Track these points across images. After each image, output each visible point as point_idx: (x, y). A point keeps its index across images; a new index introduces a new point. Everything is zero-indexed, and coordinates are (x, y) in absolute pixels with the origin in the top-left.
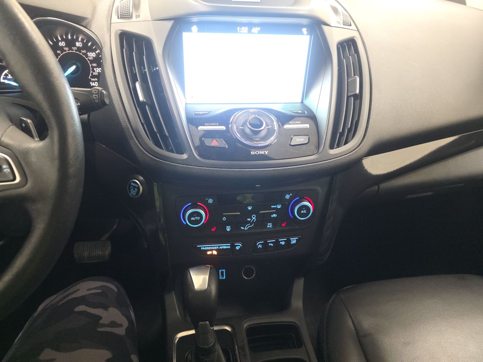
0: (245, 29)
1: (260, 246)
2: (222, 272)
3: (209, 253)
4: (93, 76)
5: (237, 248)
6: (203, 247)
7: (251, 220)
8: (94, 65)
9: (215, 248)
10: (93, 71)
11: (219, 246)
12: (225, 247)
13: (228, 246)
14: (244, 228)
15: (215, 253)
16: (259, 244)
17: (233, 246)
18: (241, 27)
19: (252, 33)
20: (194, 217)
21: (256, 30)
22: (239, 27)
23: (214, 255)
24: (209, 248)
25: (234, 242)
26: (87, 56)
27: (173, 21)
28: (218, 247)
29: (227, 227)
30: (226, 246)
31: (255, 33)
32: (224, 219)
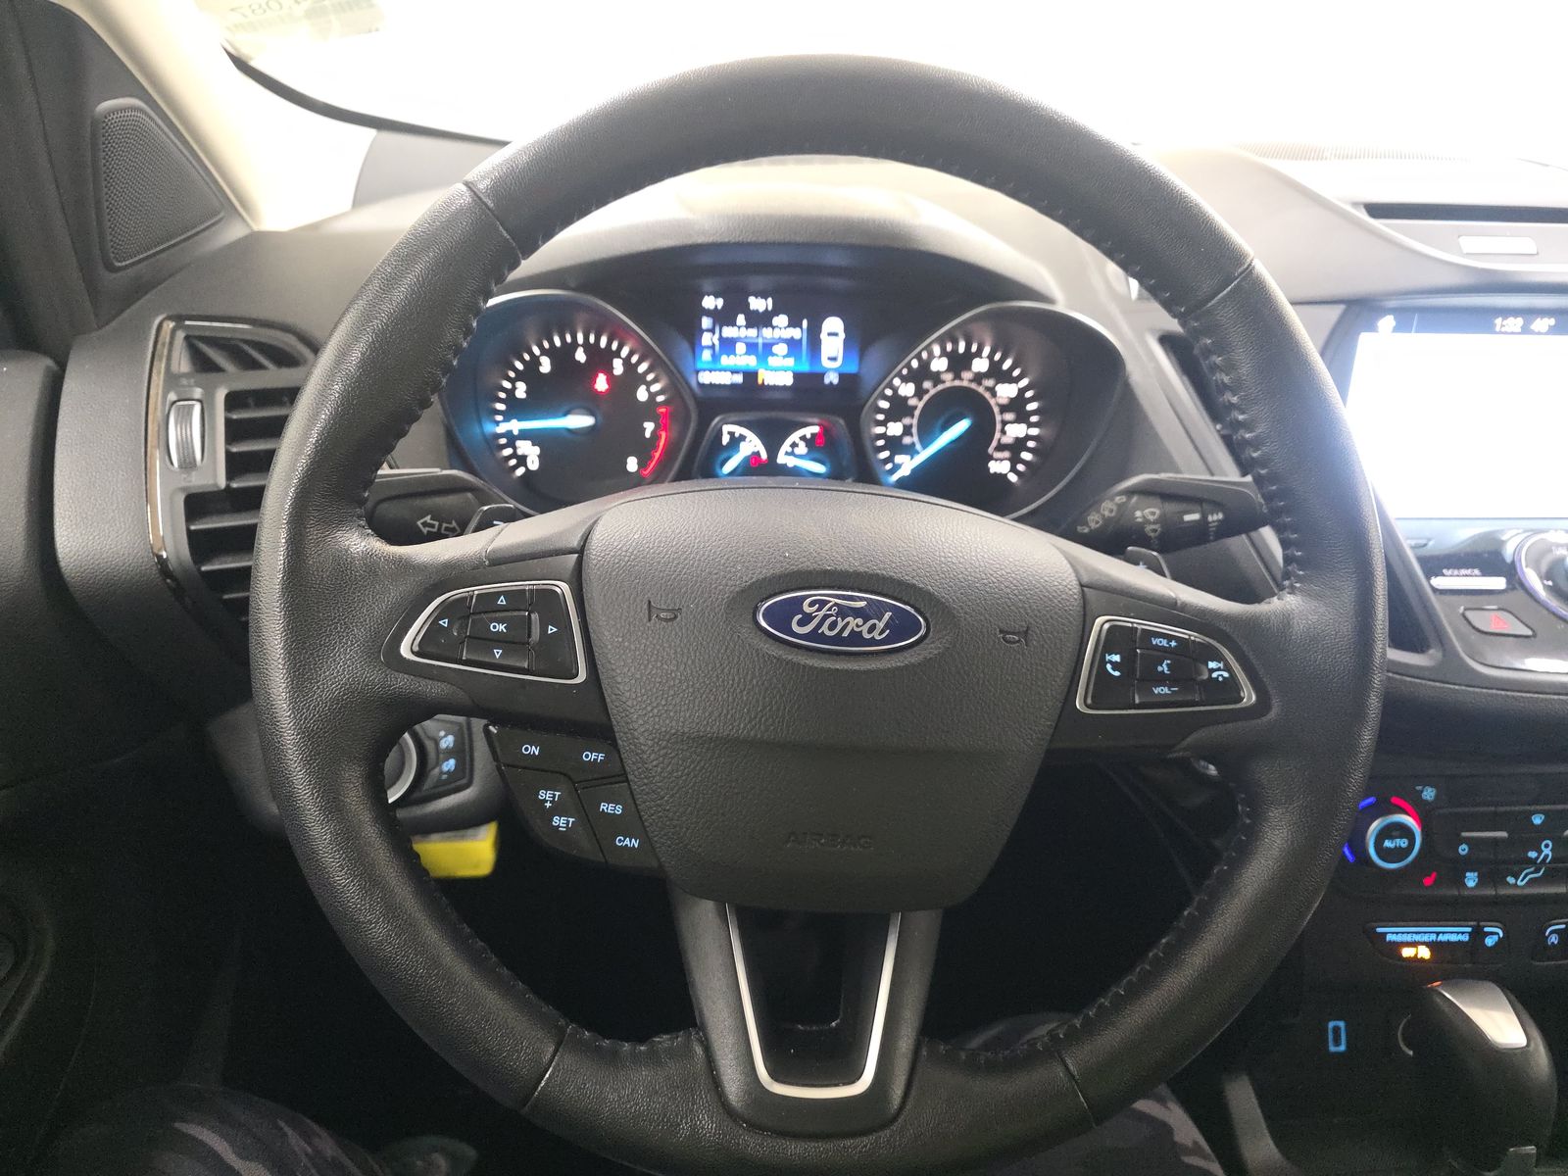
0: (1515, 323)
1: (1553, 940)
2: (1336, 1030)
3: (1407, 952)
4: (1001, 447)
5: (1490, 941)
6: (1393, 934)
7: (1537, 858)
8: (1009, 416)
9: (1426, 938)
10: (1003, 432)
11: (1438, 933)
12: (1454, 938)
13: (1463, 933)
14: (1517, 879)
15: (1424, 953)
16: (1552, 932)
17: (1478, 935)
18: (1505, 318)
19: (1532, 333)
20: (1392, 838)
21: (1542, 324)
22: (1500, 319)
23: (1422, 960)
24: (1408, 938)
25: (1485, 921)
26: (994, 394)
27: (1342, 307)
28: (1433, 937)
29: (1468, 874)
30: (1456, 934)
31: (1539, 333)
32: (1463, 850)
